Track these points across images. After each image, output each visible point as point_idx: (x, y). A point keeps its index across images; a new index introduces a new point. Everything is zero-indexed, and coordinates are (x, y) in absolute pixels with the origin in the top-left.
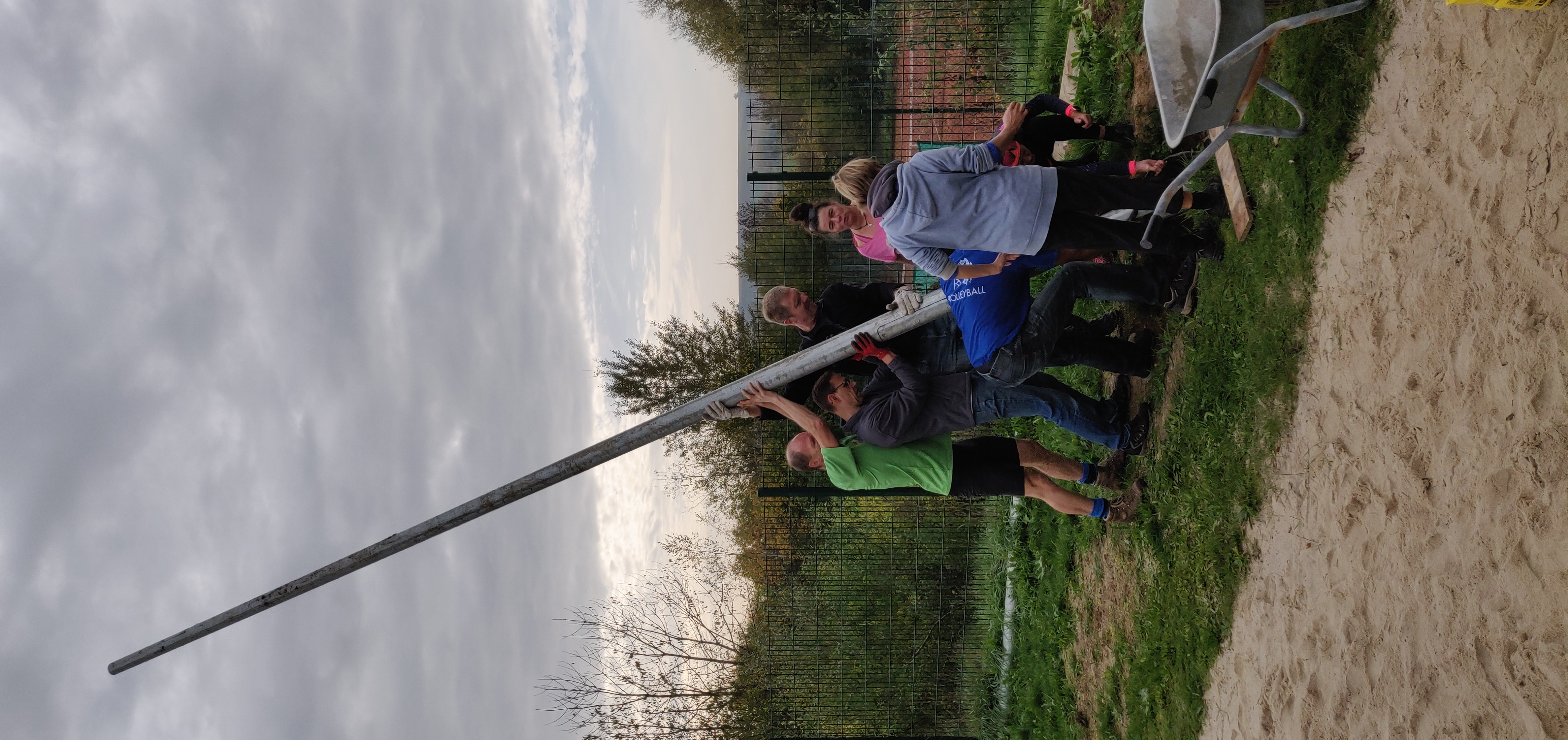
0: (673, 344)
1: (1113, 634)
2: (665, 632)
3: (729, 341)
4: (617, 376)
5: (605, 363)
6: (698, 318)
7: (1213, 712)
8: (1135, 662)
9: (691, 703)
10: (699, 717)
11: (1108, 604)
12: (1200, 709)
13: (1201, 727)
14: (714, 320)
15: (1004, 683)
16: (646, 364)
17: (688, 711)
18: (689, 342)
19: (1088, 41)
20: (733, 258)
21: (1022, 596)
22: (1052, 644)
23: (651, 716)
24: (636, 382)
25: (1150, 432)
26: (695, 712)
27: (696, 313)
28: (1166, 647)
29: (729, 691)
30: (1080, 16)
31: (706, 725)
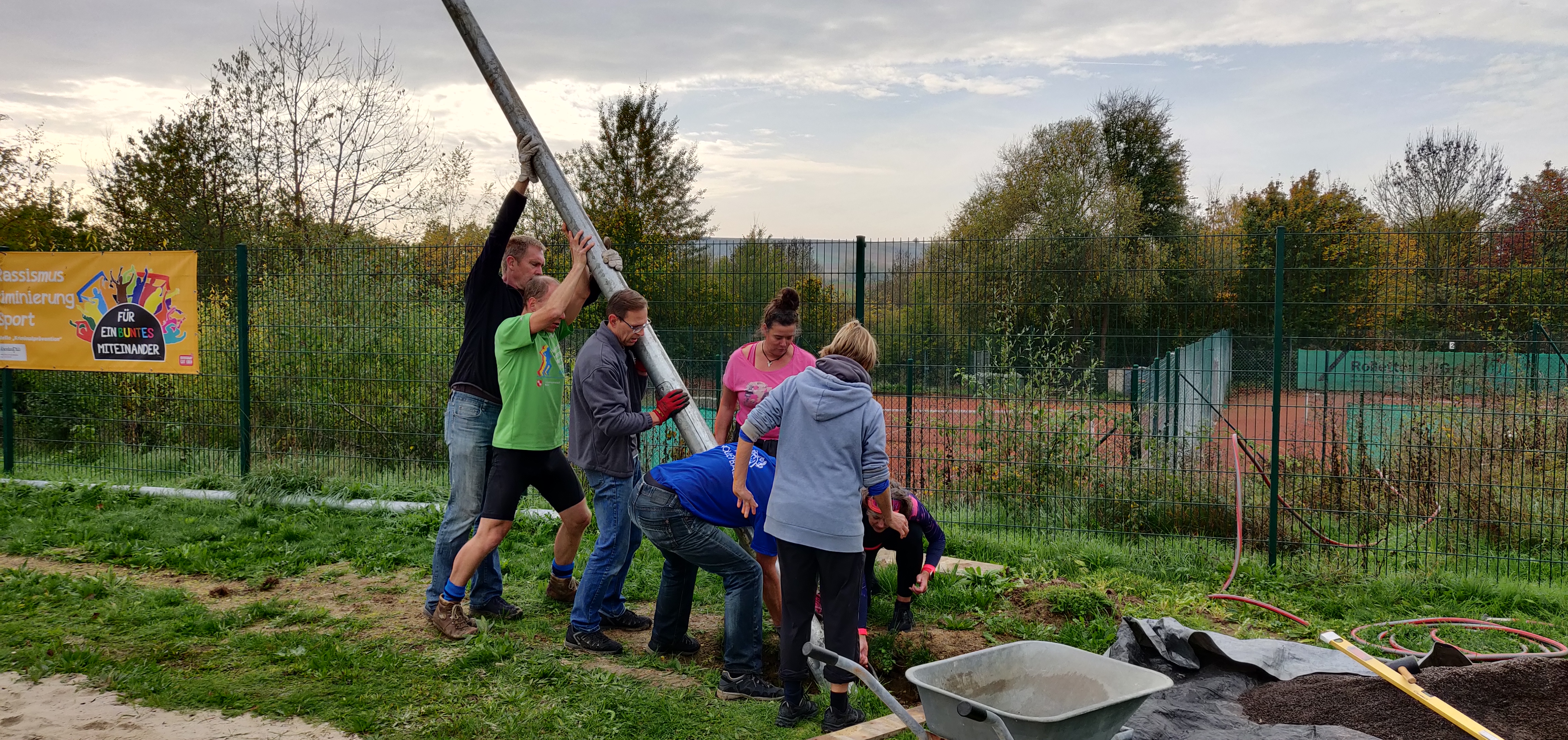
0: (673, 166)
1: (367, 616)
2: (367, 146)
3: (675, 224)
4: (640, 106)
5: (654, 96)
6: (700, 193)
7: (279, 727)
8: (336, 640)
9: (288, 171)
10: (272, 179)
11: (401, 611)
12: (282, 712)
13: (261, 715)
14: (698, 210)
15: (313, 501)
16: (652, 137)
17: (279, 167)
18: (675, 182)
19: (992, 584)
20: (760, 231)
21: (408, 519)
22: (355, 551)
23: (272, 127)
24: (634, 126)
25: (592, 653)
26: (277, 175)
27: (704, 191)
28: (354, 675)
29: (302, 213)
30: (1017, 575)
31: (263, 186)
